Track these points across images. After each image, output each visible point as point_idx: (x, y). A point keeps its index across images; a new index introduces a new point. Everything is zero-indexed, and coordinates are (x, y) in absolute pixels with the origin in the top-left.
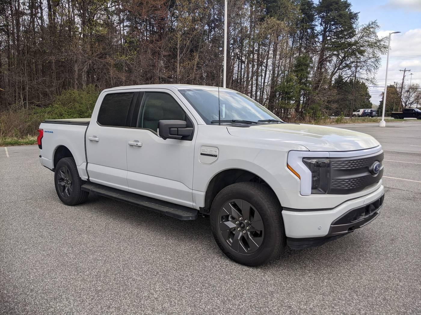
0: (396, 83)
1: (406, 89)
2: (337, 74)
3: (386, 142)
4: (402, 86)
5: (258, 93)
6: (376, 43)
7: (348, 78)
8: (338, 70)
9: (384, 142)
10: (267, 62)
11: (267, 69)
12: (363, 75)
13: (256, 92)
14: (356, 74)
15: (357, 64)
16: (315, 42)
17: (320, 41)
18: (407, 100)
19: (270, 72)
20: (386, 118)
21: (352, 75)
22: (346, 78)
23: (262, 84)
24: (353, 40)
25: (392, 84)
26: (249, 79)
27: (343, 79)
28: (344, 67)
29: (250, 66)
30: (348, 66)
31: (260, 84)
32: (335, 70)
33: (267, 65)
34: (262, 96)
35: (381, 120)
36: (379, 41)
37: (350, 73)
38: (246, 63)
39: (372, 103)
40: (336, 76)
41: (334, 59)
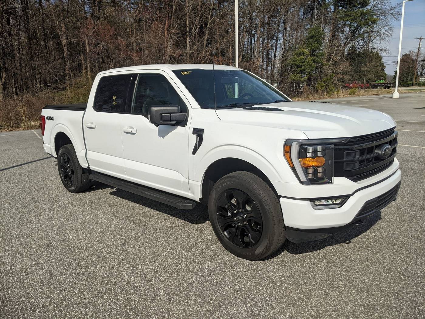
0: (411, 52)
1: (422, 58)
2: (350, 45)
3: (398, 113)
4: (418, 55)
5: (269, 68)
6: (390, 10)
7: (361, 48)
8: (350, 41)
9: (395, 113)
10: (278, 36)
11: (278, 43)
12: (376, 45)
13: (267, 66)
14: (370, 44)
15: (370, 34)
16: (327, 12)
17: (332, 11)
18: (422, 69)
19: (281, 45)
20: (400, 88)
21: (365, 45)
22: (358, 49)
23: (273, 58)
24: (366, 9)
25: (408, 53)
26: (260, 54)
27: (356, 50)
28: (357, 37)
29: (261, 40)
30: (361, 36)
31: (271, 58)
32: (347, 41)
33: (277, 38)
34: (273, 70)
35: (394, 90)
36: (393, 8)
37: (363, 43)
38: (256, 37)
39: (386, 74)
40: (349, 47)
41: (347, 30)
